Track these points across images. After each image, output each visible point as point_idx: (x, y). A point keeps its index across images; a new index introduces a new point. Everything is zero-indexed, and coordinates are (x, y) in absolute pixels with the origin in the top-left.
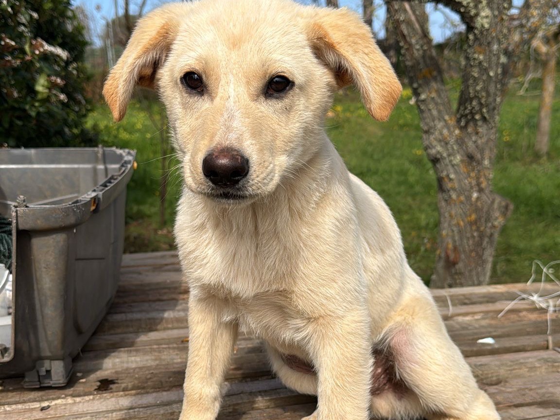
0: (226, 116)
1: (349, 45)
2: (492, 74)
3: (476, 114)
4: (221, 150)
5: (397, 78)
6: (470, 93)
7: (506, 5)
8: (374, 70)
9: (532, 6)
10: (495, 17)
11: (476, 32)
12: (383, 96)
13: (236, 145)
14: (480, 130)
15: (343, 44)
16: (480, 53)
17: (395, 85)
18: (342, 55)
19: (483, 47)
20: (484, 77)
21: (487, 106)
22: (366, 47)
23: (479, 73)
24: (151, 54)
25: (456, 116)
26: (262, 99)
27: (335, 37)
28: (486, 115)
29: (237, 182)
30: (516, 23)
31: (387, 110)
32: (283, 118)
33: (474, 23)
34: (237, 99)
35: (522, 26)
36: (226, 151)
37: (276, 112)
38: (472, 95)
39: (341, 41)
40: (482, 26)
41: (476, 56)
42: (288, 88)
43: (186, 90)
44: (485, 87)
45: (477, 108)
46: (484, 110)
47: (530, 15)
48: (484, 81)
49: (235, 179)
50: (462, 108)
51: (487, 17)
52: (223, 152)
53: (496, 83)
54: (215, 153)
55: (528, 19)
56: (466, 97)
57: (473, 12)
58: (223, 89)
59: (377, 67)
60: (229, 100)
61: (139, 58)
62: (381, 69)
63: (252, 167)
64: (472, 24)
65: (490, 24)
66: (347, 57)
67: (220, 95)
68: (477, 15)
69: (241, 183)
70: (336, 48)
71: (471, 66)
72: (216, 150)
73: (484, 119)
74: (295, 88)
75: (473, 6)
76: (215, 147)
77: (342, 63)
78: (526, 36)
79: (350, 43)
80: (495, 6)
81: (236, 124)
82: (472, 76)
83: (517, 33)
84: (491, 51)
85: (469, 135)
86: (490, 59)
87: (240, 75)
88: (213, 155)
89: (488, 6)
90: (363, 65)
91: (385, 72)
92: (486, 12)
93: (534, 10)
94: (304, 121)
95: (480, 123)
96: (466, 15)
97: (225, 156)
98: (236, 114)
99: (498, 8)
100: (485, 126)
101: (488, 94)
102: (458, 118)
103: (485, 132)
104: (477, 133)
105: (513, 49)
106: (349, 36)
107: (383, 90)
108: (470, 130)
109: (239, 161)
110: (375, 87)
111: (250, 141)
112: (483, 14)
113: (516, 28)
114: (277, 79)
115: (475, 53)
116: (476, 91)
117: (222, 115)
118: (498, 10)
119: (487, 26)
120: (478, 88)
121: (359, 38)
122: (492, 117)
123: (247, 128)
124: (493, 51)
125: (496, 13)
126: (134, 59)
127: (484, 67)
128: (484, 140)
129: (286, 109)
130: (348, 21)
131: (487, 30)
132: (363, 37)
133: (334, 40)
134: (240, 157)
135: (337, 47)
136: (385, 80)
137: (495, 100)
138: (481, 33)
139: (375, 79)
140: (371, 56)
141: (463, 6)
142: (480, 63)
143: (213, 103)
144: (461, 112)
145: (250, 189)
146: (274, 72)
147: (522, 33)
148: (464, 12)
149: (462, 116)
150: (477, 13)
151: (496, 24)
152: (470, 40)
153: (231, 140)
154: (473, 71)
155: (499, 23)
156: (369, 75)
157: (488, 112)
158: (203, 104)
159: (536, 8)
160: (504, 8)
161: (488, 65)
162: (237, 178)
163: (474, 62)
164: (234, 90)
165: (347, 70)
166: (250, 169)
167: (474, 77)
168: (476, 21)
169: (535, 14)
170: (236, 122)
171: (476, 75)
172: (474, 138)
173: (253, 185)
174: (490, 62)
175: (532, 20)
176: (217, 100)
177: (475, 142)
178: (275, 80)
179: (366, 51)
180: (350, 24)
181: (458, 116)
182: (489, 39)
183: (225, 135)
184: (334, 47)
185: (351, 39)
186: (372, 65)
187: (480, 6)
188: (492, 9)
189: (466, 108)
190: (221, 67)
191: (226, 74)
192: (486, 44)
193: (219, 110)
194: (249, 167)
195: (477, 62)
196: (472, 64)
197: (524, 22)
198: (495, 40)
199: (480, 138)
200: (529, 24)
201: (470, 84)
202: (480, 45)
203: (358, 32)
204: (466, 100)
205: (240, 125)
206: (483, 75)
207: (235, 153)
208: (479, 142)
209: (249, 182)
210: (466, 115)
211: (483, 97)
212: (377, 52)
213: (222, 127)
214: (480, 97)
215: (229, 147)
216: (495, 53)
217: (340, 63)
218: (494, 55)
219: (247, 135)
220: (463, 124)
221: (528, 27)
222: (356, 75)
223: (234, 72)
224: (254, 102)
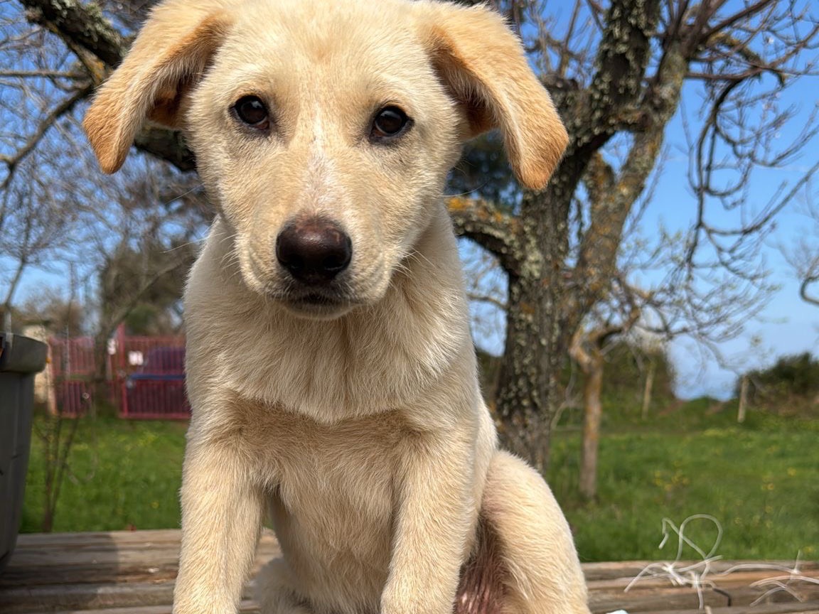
0: (312, 169)
1: (489, 63)
2: (544, 342)
3: (524, 398)
4: (308, 221)
5: (560, 121)
6: (514, 369)
7: (561, 248)
8: (526, 106)
9: (589, 263)
10: (548, 262)
11: (523, 282)
12: (540, 149)
13: (332, 213)
14: (529, 421)
15: (478, 60)
16: (527, 312)
17: (558, 132)
18: (478, 78)
19: (533, 303)
20: (534, 347)
21: (538, 388)
22: (514, 69)
23: (527, 340)
24: (181, 62)
25: (495, 402)
26: (365, 143)
27: (465, 49)
28: (537, 401)
29: (332, 275)
30: (570, 283)
31: (545, 172)
32: (396, 177)
33: (520, 270)
34: (327, 142)
35: (577, 287)
36: (318, 223)
37: (385, 166)
38: (518, 371)
39: (477, 56)
40: (531, 274)
41: (523, 316)
42: (404, 128)
43: (241, 126)
44: (534, 361)
45: (525, 390)
46: (535, 393)
47: (587, 275)
48: (534, 352)
49: (329, 269)
50: (504, 390)
51: (537, 262)
52: (310, 225)
53: (550, 355)
54: (297, 225)
55: (585, 280)
56: (511, 374)
57: (518, 255)
58: (304, 124)
59: (531, 102)
60: (315, 142)
61: (163, 65)
62: (536, 106)
63: (355, 253)
64: (517, 272)
65: (541, 272)
66: (485, 81)
67: (299, 134)
68: (524, 259)
69: (338, 278)
70: (468, 67)
71: (516, 331)
72: (301, 221)
73: (534, 406)
74: (414, 128)
75: (518, 246)
76: (297, 215)
77: (478, 90)
78: (583, 301)
79: (490, 60)
80: (548, 248)
81: (329, 180)
82: (519, 345)
83: (572, 297)
84: (542, 310)
85: (515, 428)
86: (541, 319)
87: (331, 103)
88: (295, 228)
89: (537, 248)
90: (509, 96)
91: (543, 110)
92: (535, 256)
93: (592, 269)
94: (425, 186)
95: (528, 412)
96: (510, 259)
97: (315, 231)
98: (329, 165)
99: (552, 250)
100: (536, 417)
101: (540, 372)
102: (498, 405)
103: (536, 425)
104: (525, 426)
105: (567, 317)
106: (490, 49)
107: (539, 139)
108: (515, 421)
109: (338, 240)
110: (527, 132)
111: (351, 211)
112: (531, 258)
113: (570, 289)
114: (387, 112)
115: (521, 312)
116: (523, 366)
117: (306, 166)
118: (552, 254)
119: (537, 274)
120: (526, 361)
121: (504, 53)
122: (544, 404)
123: (346, 189)
124: (546, 309)
125: (549, 257)
126: (155, 67)
127: (534, 333)
128: (535, 435)
129: (401, 161)
130: (486, 27)
131: (538, 280)
132: (509, 53)
133: (465, 54)
134: (338, 234)
135: (470, 65)
136: (542, 123)
137: (548, 381)
138: (530, 284)
139: (526, 122)
140: (522, 83)
141: (505, 246)
142: (528, 326)
143: (287, 147)
144: (503, 395)
145: (353, 290)
146: (382, 100)
147: (578, 297)
148: (506, 254)
149: (504, 401)
150: (523, 256)
151: (550, 273)
152: (514, 294)
153: (323, 205)
154: (519, 338)
155: (553, 272)
156: (519, 115)
157: (539, 396)
158: (270, 151)
159: (595, 266)
160: (559, 251)
161: (538, 331)
162: (332, 269)
163: (520, 324)
164: (323, 128)
165: (484, 101)
166: (353, 257)
167: (521, 346)
168: (522, 267)
169: (593, 273)
170: (328, 178)
171: (523, 343)
172: (521, 433)
173: (356, 283)
174: (541, 325)
175: (590, 281)
176: (295, 144)
177: (523, 438)
178: (383, 114)
179: (514, 74)
180: (489, 30)
181: (499, 401)
182: (541, 293)
183: (313, 198)
184: (465, 65)
185: (491, 53)
186: (523, 98)
187: (528, 247)
188: (543, 251)
189: (509, 390)
190: (300, 89)
191: (309, 102)
192: (535, 299)
193: (300, 159)
194: (351, 253)
195: (524, 324)
196: (518, 327)
197: (580, 282)
198: (548, 295)
199: (530, 432)
200: (586, 285)
201: (515, 356)
202: (529, 301)
203: (502, 45)
204: (510, 379)
205: (335, 184)
206: (533, 343)
207: (332, 227)
208: (529, 438)
209: (350, 278)
210: (509, 401)
211: (533, 374)
212: (531, 77)
213: (307, 185)
214: (529, 374)
215: (321, 216)
216: (548, 312)
217: (474, 90)
218: (548, 315)
219: (347, 201)
220: (505, 412)
221: (585, 290)
222: (499, 112)
223: (322, 97)
224: (353, 149)
